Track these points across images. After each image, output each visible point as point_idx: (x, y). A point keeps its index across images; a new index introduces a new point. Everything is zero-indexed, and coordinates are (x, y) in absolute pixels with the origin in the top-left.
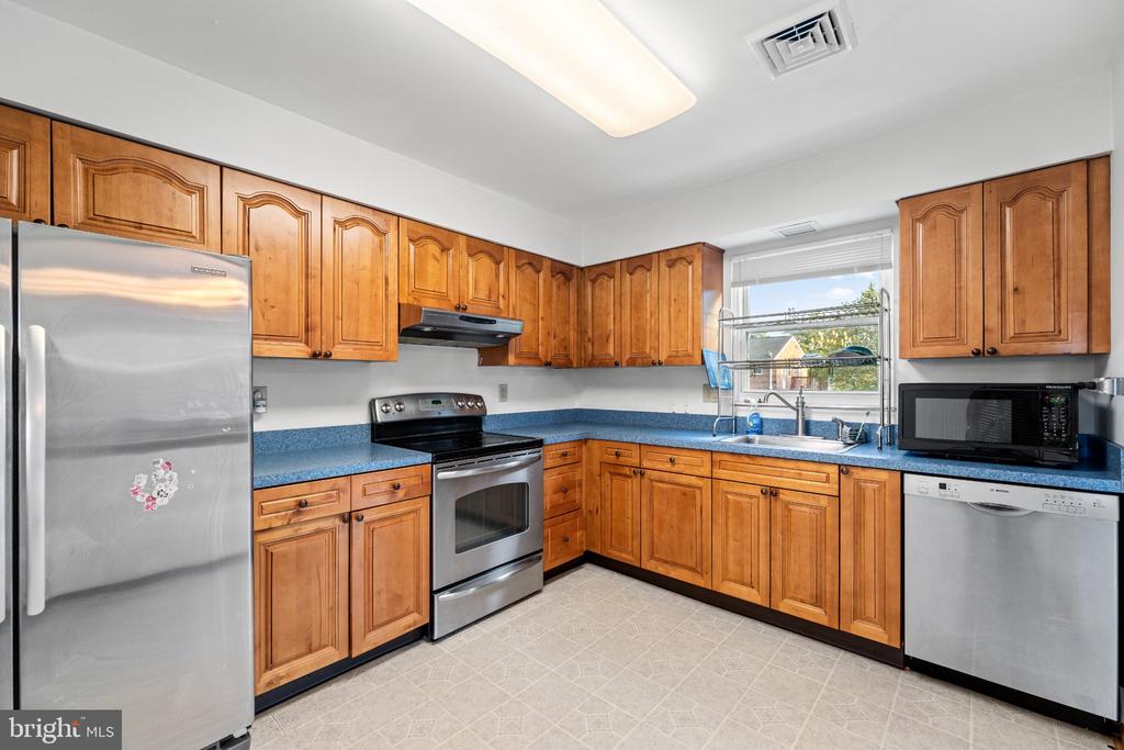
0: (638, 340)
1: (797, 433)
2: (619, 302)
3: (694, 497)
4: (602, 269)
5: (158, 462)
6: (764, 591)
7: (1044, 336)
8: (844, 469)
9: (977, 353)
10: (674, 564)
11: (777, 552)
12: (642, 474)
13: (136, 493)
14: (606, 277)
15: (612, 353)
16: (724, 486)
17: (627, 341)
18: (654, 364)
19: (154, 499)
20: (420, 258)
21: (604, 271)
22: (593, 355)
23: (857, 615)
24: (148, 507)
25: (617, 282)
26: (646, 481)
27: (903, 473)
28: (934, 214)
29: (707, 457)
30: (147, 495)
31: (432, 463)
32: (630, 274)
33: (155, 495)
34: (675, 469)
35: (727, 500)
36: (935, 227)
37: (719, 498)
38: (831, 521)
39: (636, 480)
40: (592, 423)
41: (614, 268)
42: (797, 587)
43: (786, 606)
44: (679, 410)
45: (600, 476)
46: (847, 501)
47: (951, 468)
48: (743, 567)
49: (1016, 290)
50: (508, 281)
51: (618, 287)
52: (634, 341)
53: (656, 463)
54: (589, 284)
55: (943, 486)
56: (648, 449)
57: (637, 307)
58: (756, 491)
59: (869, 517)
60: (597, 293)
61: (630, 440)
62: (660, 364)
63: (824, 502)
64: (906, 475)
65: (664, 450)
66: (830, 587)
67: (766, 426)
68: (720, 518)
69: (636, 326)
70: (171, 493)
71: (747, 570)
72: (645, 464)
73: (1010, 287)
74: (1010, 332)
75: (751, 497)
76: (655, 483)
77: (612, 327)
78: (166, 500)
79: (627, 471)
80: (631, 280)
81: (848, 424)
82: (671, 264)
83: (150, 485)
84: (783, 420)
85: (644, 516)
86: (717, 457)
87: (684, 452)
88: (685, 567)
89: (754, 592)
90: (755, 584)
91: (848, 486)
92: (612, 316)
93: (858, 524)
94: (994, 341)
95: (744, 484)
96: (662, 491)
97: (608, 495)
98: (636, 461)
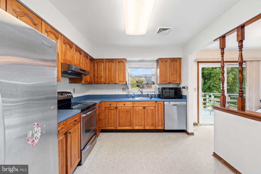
0: (111, 78)
1: (141, 97)
2: (105, 68)
3: (129, 111)
4: (100, 60)
5: (35, 125)
6: (143, 126)
7: (175, 81)
8: (156, 102)
9: (169, 83)
10: (125, 126)
11: (145, 118)
12: (117, 108)
13: (28, 140)
14: (101, 63)
15: (103, 81)
16: (135, 108)
17: (107, 78)
18: (115, 84)
19: (34, 141)
20: (66, 49)
21: (101, 61)
22: (97, 81)
23: (158, 126)
24: (32, 145)
25: (105, 64)
26: (118, 110)
27: (164, 101)
28: (163, 61)
29: (132, 103)
30: (32, 140)
31: (81, 112)
32: (108, 63)
33: (34, 139)
34: (125, 106)
35: (136, 111)
36: (164, 63)
37: (134, 111)
38: (154, 111)
39: (115, 110)
40: (102, 98)
41: (104, 61)
42: (149, 124)
43: (147, 128)
44: (117, 94)
45: (105, 110)
46: (156, 107)
47: (170, 100)
48: (139, 123)
49: (173, 74)
50: (82, 59)
51: (105, 65)
52: (109, 78)
53: (120, 105)
54: (96, 63)
55: (169, 103)
56: (119, 102)
57: (110, 70)
58: (142, 108)
59: (160, 109)
60: (99, 66)
61: (114, 101)
62: (116, 84)
63: (153, 108)
64: (165, 102)
65: (122, 102)
66: (154, 122)
67: (135, 96)
68: (135, 114)
69: (110, 75)
70: (39, 137)
71: (140, 123)
72: (118, 106)
73: (172, 74)
74: (172, 80)
75: (140, 109)
76: (120, 110)
77: (103, 75)
78: (37, 140)
79: (112, 108)
80: (109, 64)
81: (150, 95)
82: (119, 62)
83: (33, 135)
84: (138, 95)
85: (117, 117)
86: (134, 102)
87: (127, 102)
88: (127, 126)
89: (141, 127)
90: (141, 126)
91: (157, 104)
92: (103, 72)
93: (158, 111)
94: (171, 81)
95: (139, 107)
96: (122, 111)
97: (107, 114)
98: (115, 106)
